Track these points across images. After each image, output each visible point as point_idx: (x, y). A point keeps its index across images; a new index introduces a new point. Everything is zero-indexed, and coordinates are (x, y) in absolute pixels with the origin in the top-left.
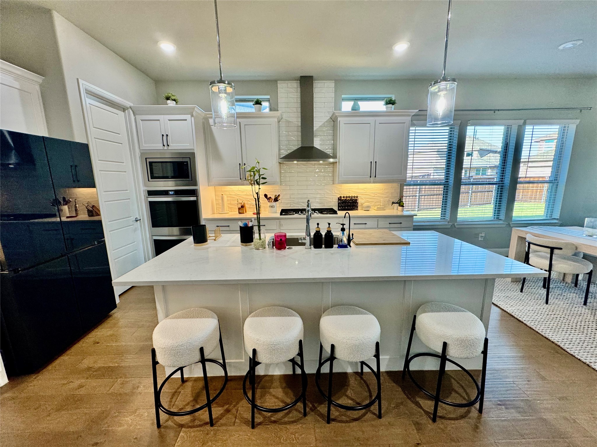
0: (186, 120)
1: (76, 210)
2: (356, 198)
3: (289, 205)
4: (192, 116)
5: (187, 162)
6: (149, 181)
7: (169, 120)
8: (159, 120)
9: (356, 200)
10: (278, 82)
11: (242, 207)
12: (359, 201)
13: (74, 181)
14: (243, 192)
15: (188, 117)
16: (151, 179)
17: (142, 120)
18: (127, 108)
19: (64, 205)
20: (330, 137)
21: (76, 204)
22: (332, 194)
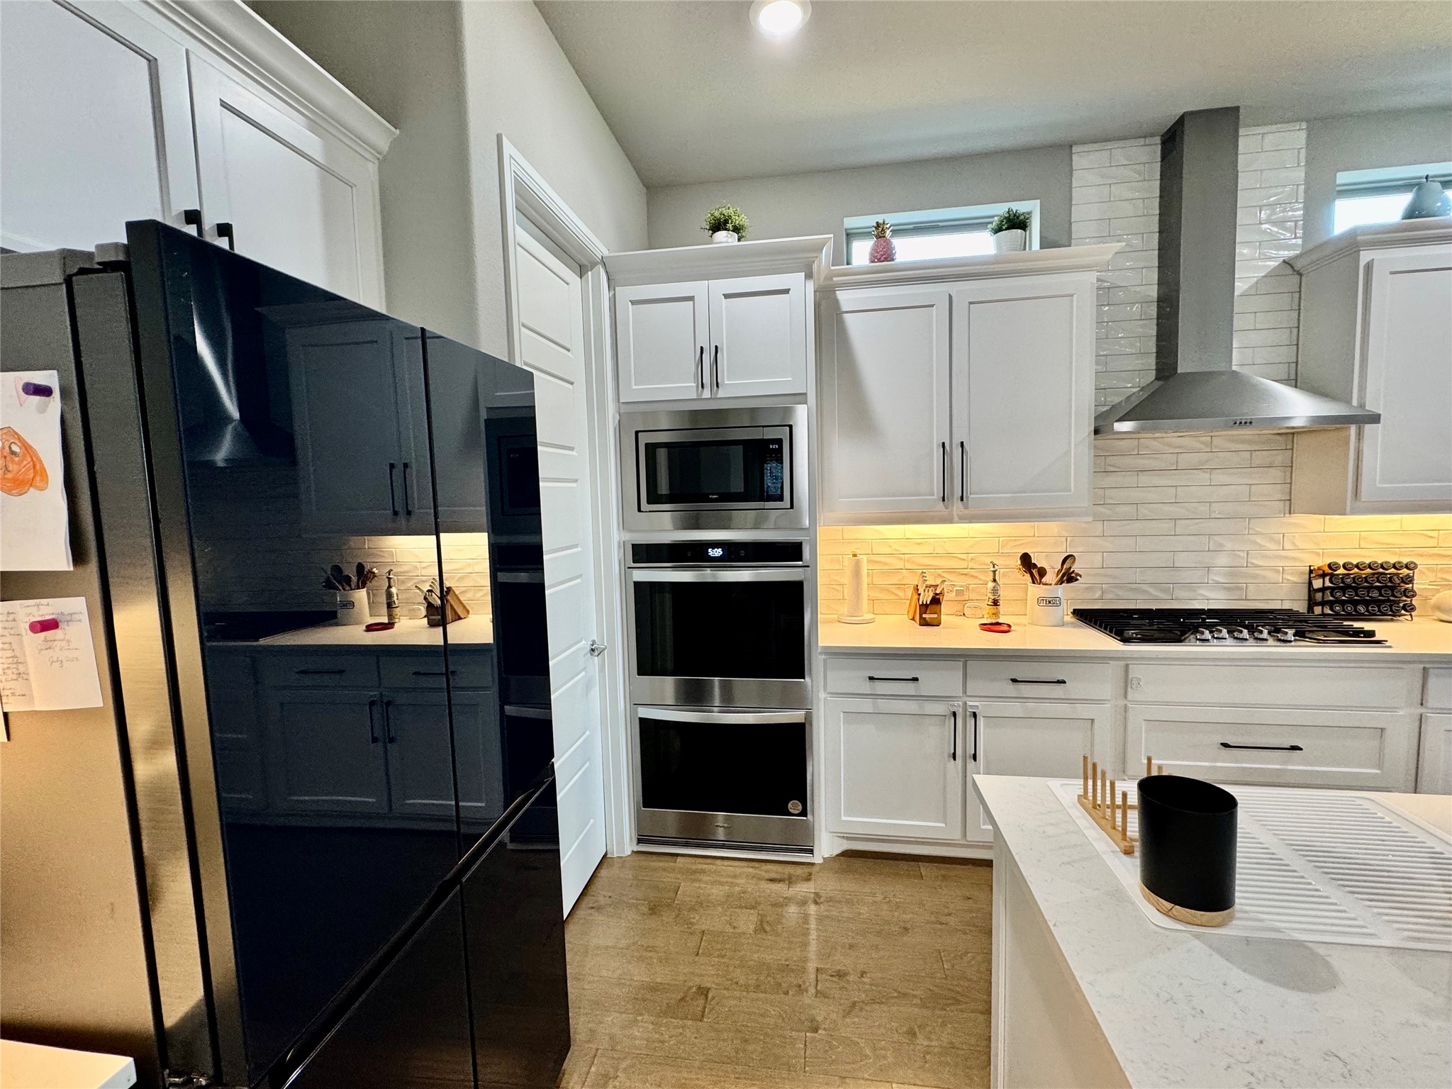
0: (786, 291)
1: (390, 605)
2: (1405, 571)
3: (1097, 595)
4: (809, 276)
5: (779, 442)
6: (639, 510)
7: (727, 296)
8: (691, 298)
9: (1409, 579)
10: (1075, 149)
11: (936, 601)
12: (1419, 584)
13: (396, 513)
14: (919, 544)
15: (795, 280)
16: (649, 502)
17: (633, 303)
18: (593, 265)
19: (358, 588)
20: (1283, 337)
21: (390, 587)
22: (1283, 553)
